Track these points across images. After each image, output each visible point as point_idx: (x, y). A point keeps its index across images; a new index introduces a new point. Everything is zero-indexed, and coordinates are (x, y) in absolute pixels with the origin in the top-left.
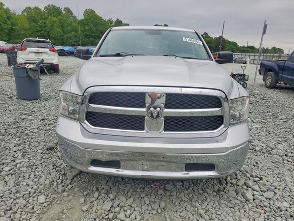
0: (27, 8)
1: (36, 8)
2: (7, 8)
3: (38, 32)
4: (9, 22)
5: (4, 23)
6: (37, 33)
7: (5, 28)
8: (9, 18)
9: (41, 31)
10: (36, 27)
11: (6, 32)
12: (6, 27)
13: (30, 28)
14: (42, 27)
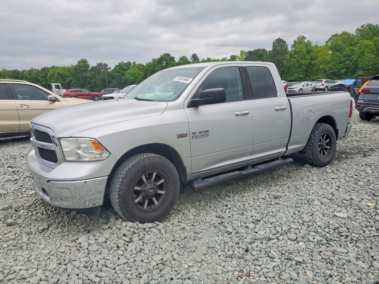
0: (332, 36)
1: (345, 33)
2: (309, 41)
3: (342, 63)
4: (308, 57)
5: (302, 59)
6: (340, 65)
7: (303, 65)
8: (309, 52)
9: (346, 61)
10: (340, 57)
11: (303, 69)
12: (304, 62)
13: (333, 60)
14: (348, 55)
